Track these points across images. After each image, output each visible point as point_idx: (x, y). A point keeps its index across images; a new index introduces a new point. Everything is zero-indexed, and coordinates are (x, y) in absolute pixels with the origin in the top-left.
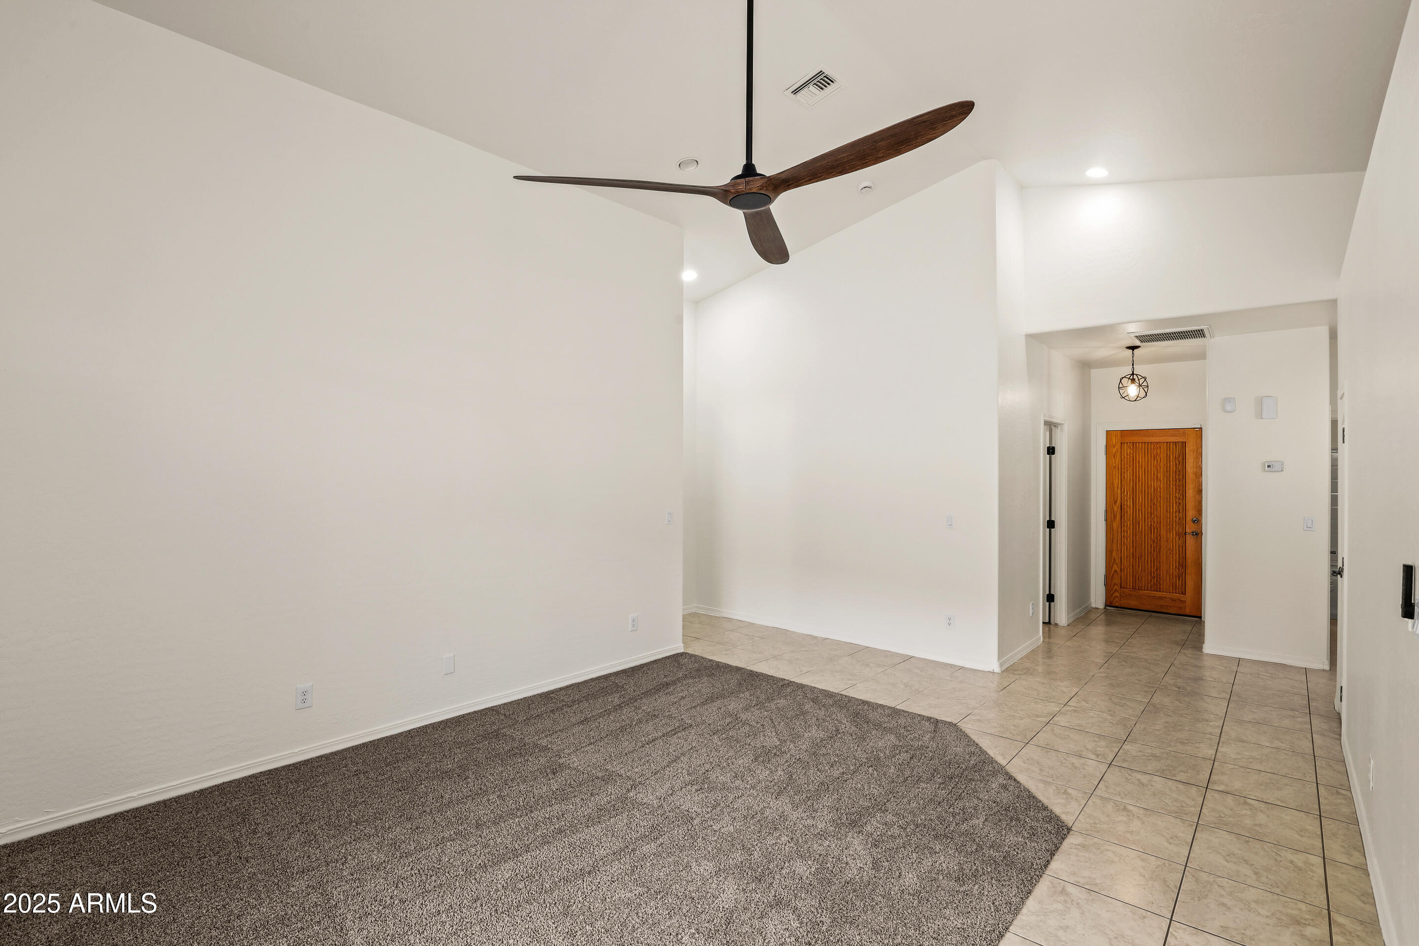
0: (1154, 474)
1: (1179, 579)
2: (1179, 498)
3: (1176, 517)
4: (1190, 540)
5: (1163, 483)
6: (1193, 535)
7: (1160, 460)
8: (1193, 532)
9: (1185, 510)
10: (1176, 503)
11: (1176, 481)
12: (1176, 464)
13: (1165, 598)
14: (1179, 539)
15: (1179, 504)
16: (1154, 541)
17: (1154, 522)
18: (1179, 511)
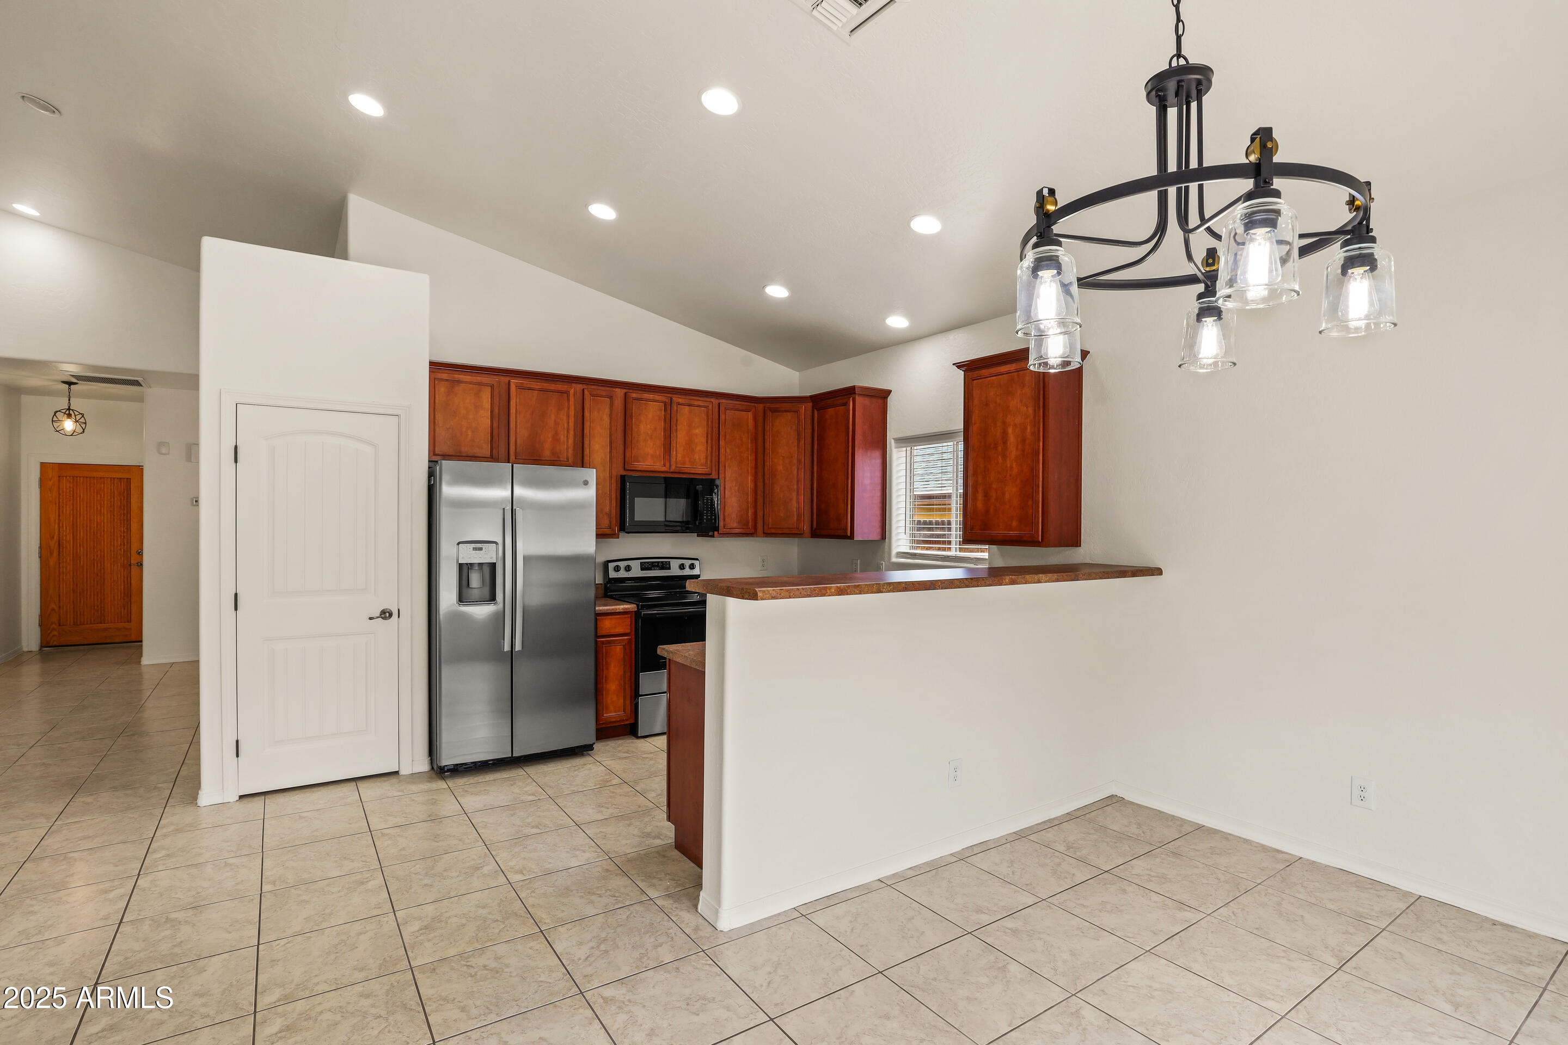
0: (97, 508)
1: (124, 609)
2: (124, 532)
3: (120, 550)
4: (134, 570)
5: (107, 517)
6: (138, 565)
7: (104, 495)
8: (137, 563)
9: (130, 542)
10: (121, 536)
11: (120, 515)
12: (121, 499)
13: (110, 628)
14: (124, 571)
15: (124, 537)
16: (97, 575)
17: (97, 556)
18: (124, 544)
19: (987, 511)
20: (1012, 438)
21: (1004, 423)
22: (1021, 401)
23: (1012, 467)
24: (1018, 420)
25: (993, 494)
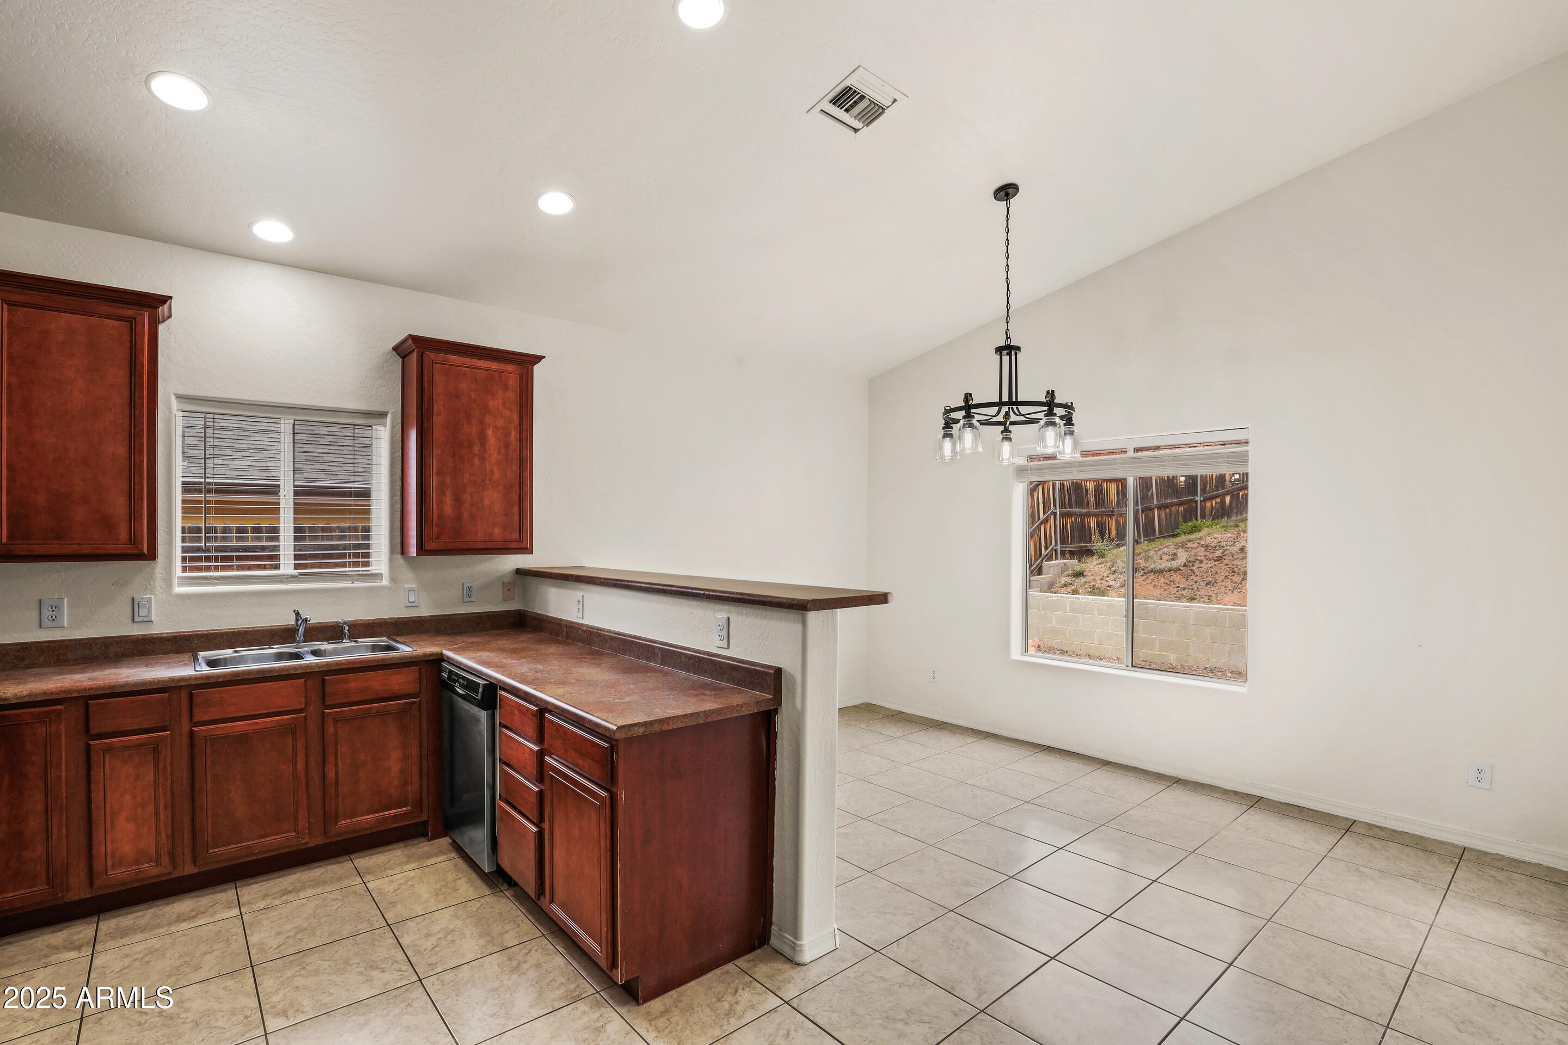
19: (459, 518)
20: (492, 441)
21: (481, 422)
22: (504, 404)
23: (492, 472)
24: (500, 423)
25: (467, 497)
